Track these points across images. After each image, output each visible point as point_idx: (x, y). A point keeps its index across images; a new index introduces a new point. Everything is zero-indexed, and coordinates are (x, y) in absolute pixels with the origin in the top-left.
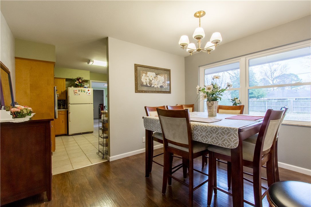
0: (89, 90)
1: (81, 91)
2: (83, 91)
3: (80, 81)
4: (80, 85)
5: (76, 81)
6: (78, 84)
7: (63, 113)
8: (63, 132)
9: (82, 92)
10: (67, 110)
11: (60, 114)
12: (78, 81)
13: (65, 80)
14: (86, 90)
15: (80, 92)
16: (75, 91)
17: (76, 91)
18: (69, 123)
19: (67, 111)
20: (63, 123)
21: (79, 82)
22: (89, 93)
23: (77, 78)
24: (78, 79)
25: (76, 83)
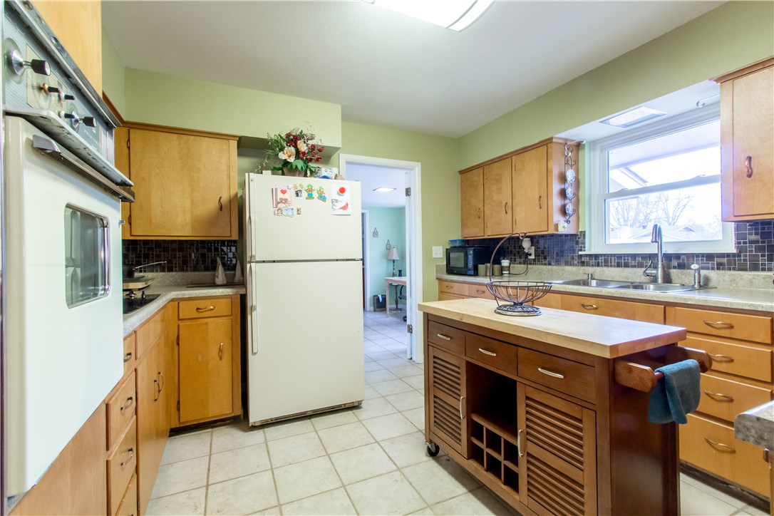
0: (342, 190)
1: (305, 194)
2: (315, 194)
3: (303, 147)
4: (300, 164)
5: (282, 149)
6: (292, 160)
7: (224, 307)
8: (223, 405)
9: (310, 197)
10: (242, 291)
11: (207, 314)
12: (292, 149)
13: (234, 144)
14: (331, 187)
15: (301, 202)
16: (280, 195)
17: (284, 192)
18: (252, 360)
19: (243, 299)
20: (221, 358)
21: (298, 154)
22: (345, 207)
23: (288, 135)
24: (293, 140)
25: (282, 156)
